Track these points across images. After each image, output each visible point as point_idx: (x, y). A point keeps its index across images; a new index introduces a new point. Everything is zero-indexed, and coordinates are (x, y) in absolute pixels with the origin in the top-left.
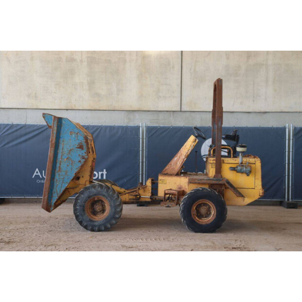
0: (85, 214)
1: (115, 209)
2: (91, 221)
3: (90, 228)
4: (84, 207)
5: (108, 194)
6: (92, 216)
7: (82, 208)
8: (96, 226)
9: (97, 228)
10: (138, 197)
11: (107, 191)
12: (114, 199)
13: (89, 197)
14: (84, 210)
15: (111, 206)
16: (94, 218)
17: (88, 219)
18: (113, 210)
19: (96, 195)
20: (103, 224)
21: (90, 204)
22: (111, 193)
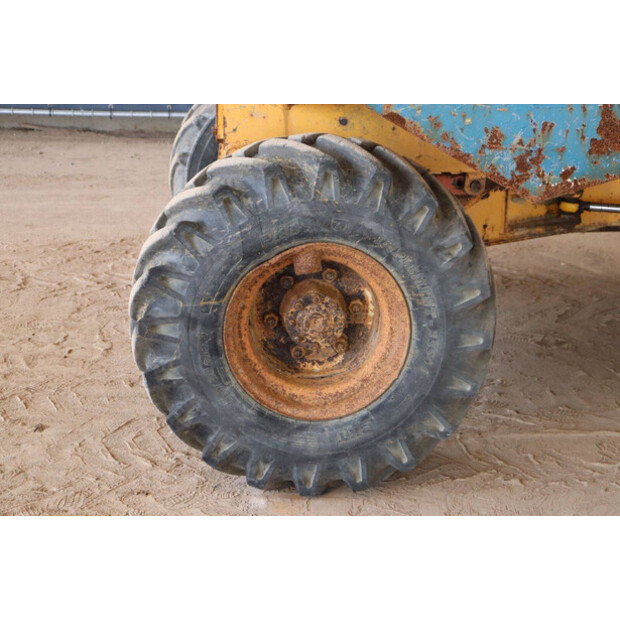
0: (221, 379)
1: (453, 342)
2: (270, 422)
3: (266, 469)
4: (213, 323)
5: (401, 232)
6: (272, 380)
7: (198, 332)
8: (306, 460)
9: (312, 476)
10: (572, 207)
11: (394, 208)
12: (446, 264)
13: (252, 253)
14: (216, 351)
15: (418, 312)
16: (292, 401)
17: (249, 413)
18: (437, 346)
19: (302, 235)
20: (358, 448)
21: (254, 295)
22: (421, 220)
